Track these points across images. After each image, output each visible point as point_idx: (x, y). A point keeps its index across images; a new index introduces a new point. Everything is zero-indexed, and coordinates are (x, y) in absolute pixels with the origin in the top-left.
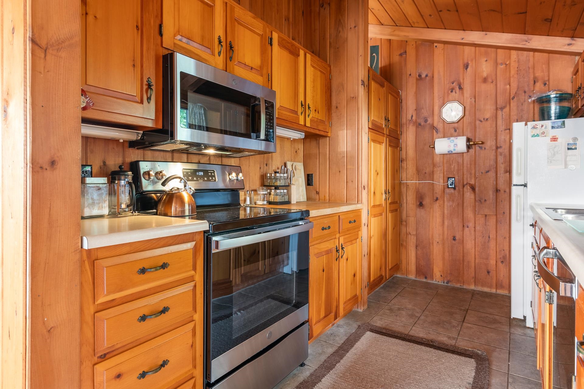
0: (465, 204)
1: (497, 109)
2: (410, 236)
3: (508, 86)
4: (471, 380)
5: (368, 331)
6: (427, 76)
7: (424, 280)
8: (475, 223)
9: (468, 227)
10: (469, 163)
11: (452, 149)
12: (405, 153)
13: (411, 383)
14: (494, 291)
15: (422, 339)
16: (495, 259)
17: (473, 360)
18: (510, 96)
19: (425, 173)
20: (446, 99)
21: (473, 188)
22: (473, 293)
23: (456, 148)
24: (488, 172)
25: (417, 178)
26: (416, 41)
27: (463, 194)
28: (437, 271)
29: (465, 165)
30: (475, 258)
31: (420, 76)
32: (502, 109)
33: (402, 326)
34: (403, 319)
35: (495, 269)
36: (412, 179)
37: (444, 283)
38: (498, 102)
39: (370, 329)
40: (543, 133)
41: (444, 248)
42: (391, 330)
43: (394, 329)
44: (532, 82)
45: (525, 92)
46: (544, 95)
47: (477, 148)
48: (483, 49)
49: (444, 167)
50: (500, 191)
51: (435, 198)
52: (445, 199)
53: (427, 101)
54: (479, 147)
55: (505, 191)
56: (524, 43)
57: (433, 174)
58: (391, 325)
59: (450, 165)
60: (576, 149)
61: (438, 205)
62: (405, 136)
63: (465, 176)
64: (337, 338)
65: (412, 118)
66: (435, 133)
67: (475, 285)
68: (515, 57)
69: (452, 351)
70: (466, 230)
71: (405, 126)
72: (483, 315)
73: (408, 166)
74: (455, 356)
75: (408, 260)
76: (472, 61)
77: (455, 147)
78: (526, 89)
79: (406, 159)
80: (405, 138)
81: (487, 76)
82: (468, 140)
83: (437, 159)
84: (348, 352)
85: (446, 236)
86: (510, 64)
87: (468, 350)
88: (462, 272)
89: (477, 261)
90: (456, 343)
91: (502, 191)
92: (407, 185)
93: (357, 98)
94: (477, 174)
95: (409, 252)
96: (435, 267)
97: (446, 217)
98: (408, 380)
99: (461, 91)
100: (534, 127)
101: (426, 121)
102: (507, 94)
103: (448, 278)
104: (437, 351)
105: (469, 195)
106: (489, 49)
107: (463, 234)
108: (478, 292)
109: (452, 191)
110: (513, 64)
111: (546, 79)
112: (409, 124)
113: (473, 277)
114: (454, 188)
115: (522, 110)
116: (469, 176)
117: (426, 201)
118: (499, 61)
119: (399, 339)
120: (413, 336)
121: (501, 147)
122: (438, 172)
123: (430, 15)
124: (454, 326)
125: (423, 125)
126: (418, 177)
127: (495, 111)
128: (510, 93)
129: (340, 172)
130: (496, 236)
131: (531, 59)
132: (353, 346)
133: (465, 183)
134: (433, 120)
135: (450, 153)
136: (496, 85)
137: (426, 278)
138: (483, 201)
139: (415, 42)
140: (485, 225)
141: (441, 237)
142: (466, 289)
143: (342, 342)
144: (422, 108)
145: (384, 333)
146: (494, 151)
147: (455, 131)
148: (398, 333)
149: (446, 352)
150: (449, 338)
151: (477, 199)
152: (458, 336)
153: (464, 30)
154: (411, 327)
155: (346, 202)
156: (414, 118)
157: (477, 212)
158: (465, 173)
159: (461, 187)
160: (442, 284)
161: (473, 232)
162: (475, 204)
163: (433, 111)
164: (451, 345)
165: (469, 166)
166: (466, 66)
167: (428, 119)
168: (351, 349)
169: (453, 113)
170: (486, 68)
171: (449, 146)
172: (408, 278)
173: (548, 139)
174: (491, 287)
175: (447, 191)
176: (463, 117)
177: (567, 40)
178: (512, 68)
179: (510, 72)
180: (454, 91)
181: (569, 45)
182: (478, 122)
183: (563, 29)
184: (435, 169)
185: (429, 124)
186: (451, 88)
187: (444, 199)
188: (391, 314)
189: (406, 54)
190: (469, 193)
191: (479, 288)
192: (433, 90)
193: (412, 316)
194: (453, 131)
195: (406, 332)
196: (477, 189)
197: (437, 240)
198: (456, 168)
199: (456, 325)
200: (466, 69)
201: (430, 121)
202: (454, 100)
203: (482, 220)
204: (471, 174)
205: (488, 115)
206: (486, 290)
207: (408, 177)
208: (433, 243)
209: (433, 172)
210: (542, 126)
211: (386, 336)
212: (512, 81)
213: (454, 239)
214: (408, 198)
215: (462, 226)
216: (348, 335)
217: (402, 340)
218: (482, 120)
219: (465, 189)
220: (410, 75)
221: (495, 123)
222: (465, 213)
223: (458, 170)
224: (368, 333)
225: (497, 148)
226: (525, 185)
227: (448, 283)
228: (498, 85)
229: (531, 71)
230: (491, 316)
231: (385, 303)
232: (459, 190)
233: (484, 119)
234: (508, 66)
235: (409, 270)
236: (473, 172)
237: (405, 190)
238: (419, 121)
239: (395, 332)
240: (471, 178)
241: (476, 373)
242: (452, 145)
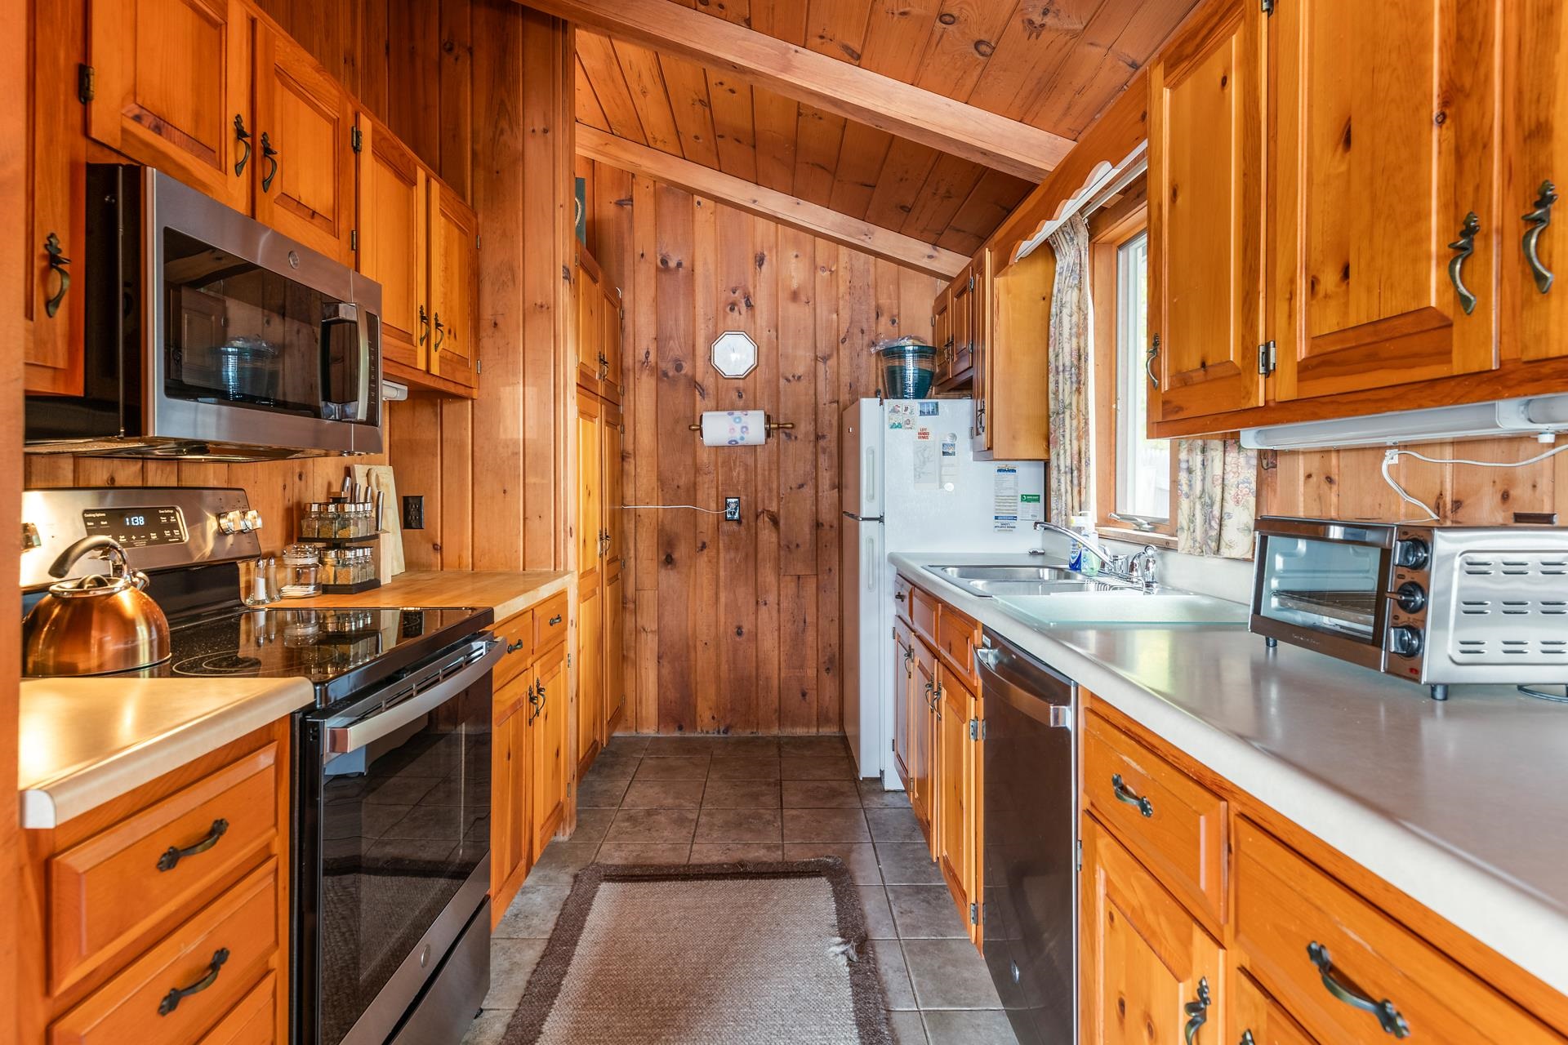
0: (760, 556)
1: (816, 358)
2: (643, 635)
3: (835, 316)
4: (833, 919)
5: (601, 881)
6: (679, 265)
7: (677, 734)
8: (779, 595)
9: (766, 604)
10: (767, 468)
11: (737, 436)
12: (631, 439)
13: (734, 963)
14: (813, 731)
15: (721, 865)
16: (815, 665)
17: (824, 879)
18: (838, 335)
19: (678, 487)
20: (721, 325)
21: (775, 521)
22: (779, 743)
23: (745, 436)
24: (801, 486)
25: (660, 498)
26: (656, 179)
27: (756, 533)
28: (704, 712)
29: (759, 471)
30: (780, 669)
31: (664, 262)
32: (825, 359)
33: (670, 849)
34: (666, 833)
35: (815, 687)
36: (648, 500)
37: (719, 732)
38: (818, 345)
39: (605, 876)
40: (908, 422)
41: (718, 656)
42: (652, 866)
43: (656, 862)
44: (874, 315)
45: (862, 332)
46: (896, 344)
47: (782, 436)
48: (790, 231)
49: (718, 474)
50: (822, 525)
51: (700, 545)
52: (721, 545)
53: (682, 322)
54: (786, 433)
55: (831, 527)
56: (863, 237)
57: (695, 490)
58: (645, 855)
59: (731, 469)
60: (954, 454)
61: (706, 559)
62: (632, 398)
63: (760, 495)
64: (536, 921)
65: (647, 358)
66: (698, 397)
67: (780, 725)
68: (846, 259)
69: (784, 872)
70: (763, 609)
71: (631, 374)
72: (810, 785)
73: (638, 470)
74: (793, 881)
75: (641, 693)
76: (770, 250)
77: (743, 432)
78: (865, 327)
79: (635, 453)
80: (632, 404)
81: (798, 288)
82: (768, 419)
83: (704, 457)
84: (575, 944)
85: (722, 629)
86: (837, 271)
87: (810, 862)
88: (755, 702)
89: (782, 675)
90: (784, 854)
91: (827, 527)
92: (637, 516)
93: (552, 309)
94: (782, 491)
95: (643, 674)
96: (699, 699)
97: (721, 584)
98: (727, 958)
99: (750, 312)
100: (894, 411)
101: (679, 368)
102: (834, 332)
103: (728, 721)
104: (757, 882)
105: (767, 536)
106: (802, 234)
107: (756, 619)
108: (785, 740)
109: (735, 527)
110: (841, 273)
111: (895, 312)
112: (641, 370)
113: (776, 710)
114: (739, 521)
115: (858, 367)
116: (767, 494)
117: (681, 552)
118: (820, 262)
119: (676, 880)
120: (701, 866)
121: (823, 437)
122: (706, 486)
123: (697, 137)
124: (768, 822)
125: (673, 377)
126: (663, 496)
127: (813, 363)
128: (838, 331)
129: (505, 492)
130: (817, 618)
131: (872, 270)
132: (581, 928)
133: (760, 510)
134: (694, 367)
135: (733, 446)
136: (815, 309)
137: (680, 728)
138: (793, 547)
139: (652, 183)
140: (798, 597)
141: (713, 629)
142: (762, 738)
143: (551, 925)
144: (671, 338)
145: (638, 876)
146: (812, 444)
147: (740, 397)
148: (669, 867)
149: (774, 878)
150: (768, 848)
151: (782, 543)
152: (783, 840)
153: (757, 184)
154: (689, 847)
155: (524, 570)
156: (652, 358)
157: (782, 570)
158: (759, 488)
159: (752, 518)
160: (716, 735)
161: (775, 614)
162: (779, 555)
163: (694, 346)
164: (778, 863)
165: (767, 473)
166: (760, 261)
167: (684, 364)
168: (579, 935)
169: (734, 357)
170: (795, 272)
171: (732, 430)
172: (640, 735)
173: (915, 433)
174: (808, 725)
175: (725, 526)
176: (756, 368)
177: (926, 249)
178: (840, 282)
179: (838, 287)
180: (736, 308)
181: (930, 257)
182: (782, 382)
183: (925, 229)
184: (699, 479)
185: (686, 375)
186: (730, 301)
187: (718, 546)
188: (636, 829)
189: (632, 205)
190: (767, 531)
191: (788, 731)
192: (694, 300)
193: (681, 821)
194: (735, 395)
195: (684, 861)
196: (782, 522)
197: (705, 638)
198: (742, 477)
199: (771, 818)
200: (760, 265)
201: (687, 368)
202: (737, 330)
203: (790, 587)
204: (770, 490)
205: (801, 370)
206: (800, 731)
207: (639, 496)
208: (695, 647)
209: (695, 484)
210: (906, 409)
211: (646, 881)
212: (841, 307)
213: (739, 633)
214: (638, 545)
215: (754, 603)
216: (559, 905)
217: (682, 880)
218: (791, 378)
219: (760, 523)
220: (642, 255)
221: (813, 385)
222: (759, 575)
223: (746, 482)
224: (605, 888)
225: (818, 438)
226: (881, 519)
227: (726, 732)
228: (818, 311)
229: (872, 291)
230: (824, 785)
231: (613, 806)
232: (748, 523)
233: (794, 376)
234: (834, 275)
235: (641, 717)
236: (775, 486)
237: (633, 527)
238: (663, 366)
239: (660, 867)
240: (770, 499)
241: (836, 902)
242: (738, 427)
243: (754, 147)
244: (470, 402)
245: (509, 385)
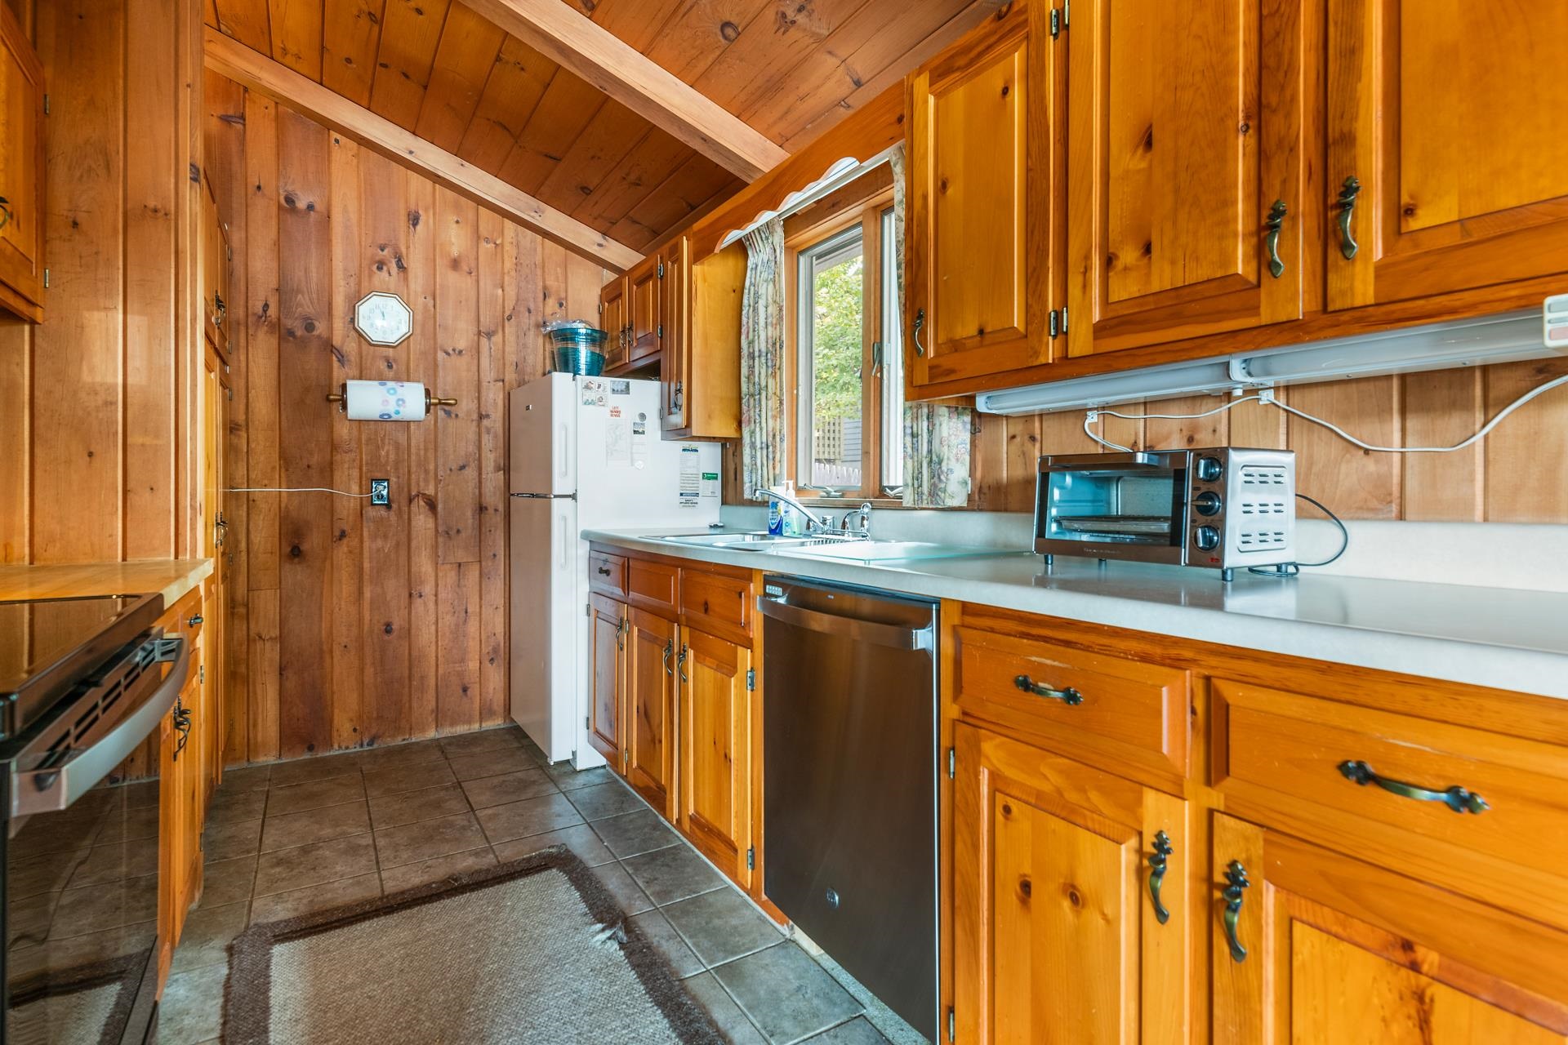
0: (414, 544)
1: (479, 333)
2: (259, 645)
3: (500, 291)
4: (582, 907)
5: (272, 944)
6: (310, 207)
7: (307, 756)
8: (437, 585)
9: (421, 596)
10: (422, 447)
11: (391, 409)
12: (242, 407)
13: (491, 987)
14: (475, 727)
15: (428, 886)
16: (477, 657)
17: (554, 870)
18: (504, 312)
19: (309, 466)
20: (365, 284)
21: (432, 505)
22: (440, 745)
23: (401, 409)
24: (462, 468)
25: (284, 479)
26: (279, 100)
27: (409, 519)
28: (343, 724)
29: (413, 450)
30: (437, 665)
31: (290, 200)
32: (489, 335)
33: (352, 885)
34: (338, 868)
35: (478, 680)
36: (266, 482)
37: (362, 746)
38: (482, 319)
39: (274, 936)
40: (601, 399)
41: (362, 659)
42: (337, 909)
43: (340, 902)
44: (541, 296)
45: (529, 311)
46: (569, 326)
47: (441, 414)
48: (449, 193)
49: (361, 453)
50: (486, 508)
51: (337, 533)
52: (366, 534)
53: (314, 274)
54: (445, 411)
55: (496, 510)
56: (533, 214)
57: (332, 471)
58: (321, 898)
59: (378, 447)
60: (643, 433)
61: (346, 549)
62: (243, 358)
63: (413, 476)
64: (188, 1021)
65: (265, 311)
66: (336, 364)
67: (437, 727)
68: (512, 234)
69: (508, 875)
70: (418, 602)
71: (243, 329)
72: (496, 781)
73: (253, 445)
74: (521, 882)
75: (255, 714)
76: (426, 210)
77: (398, 405)
78: (532, 307)
79: (247, 425)
80: (243, 364)
81: (459, 256)
82: (428, 393)
83: (343, 431)
84: (266, 1031)
85: (366, 628)
86: (502, 244)
87: (531, 858)
88: (407, 705)
89: (441, 671)
90: (496, 857)
91: (491, 510)
92: (250, 501)
94: (440, 473)
95: (259, 692)
96: (336, 711)
97: (366, 577)
98: (482, 984)
99: (402, 274)
100: (587, 387)
101: (310, 327)
102: (499, 307)
103: (374, 731)
104: (480, 893)
105: (422, 522)
106: (463, 200)
107: (410, 613)
108: (446, 741)
109: (383, 512)
110: (507, 247)
111: (563, 295)
112: (257, 326)
113: (433, 711)
114: (388, 506)
115: (525, 346)
116: (422, 476)
117: (313, 542)
118: (483, 231)
119: (378, 916)
120: (403, 893)
121: (488, 416)
122: (346, 466)
123: (349, 60)
124: (464, 828)
125: (301, 337)
126: (288, 477)
127: (476, 338)
128: (504, 307)
129: (90, 454)
130: (481, 607)
131: (539, 249)
132: (266, 1010)
133: (413, 494)
134: (331, 329)
135: (385, 420)
136: (478, 281)
137: (311, 748)
138: (453, 533)
139: (273, 104)
140: (459, 586)
141: (355, 631)
142: (417, 743)
143: (215, 1020)
144: (299, 291)
145: (322, 925)
146: (475, 423)
147: (390, 367)
148: (361, 904)
149: (498, 883)
150: (476, 854)
151: (440, 530)
152: (489, 842)
153: (414, 133)
154: (376, 876)
155: (124, 559)
156: (272, 311)
157: (441, 558)
158: (413, 469)
159: (404, 502)
160: (358, 749)
161: (431, 605)
162: (437, 542)
163: (330, 304)
164: (495, 867)
165: (422, 453)
166: (414, 220)
167: (317, 324)
168: (266, 1018)
169: (379, 322)
170: (456, 239)
171: (386, 402)
172: (255, 765)
173: (607, 411)
174: (469, 722)
175: (371, 512)
176: (409, 337)
177: (597, 237)
178: (506, 257)
179: (503, 262)
180: (385, 268)
181: (600, 245)
182: (441, 355)
183: (599, 215)
184: (338, 458)
185: (319, 337)
186: (377, 258)
187: (362, 535)
188: (294, 873)
189: (244, 125)
190: (422, 517)
191: (447, 731)
192: (330, 251)
193: (353, 850)
194: (383, 366)
195: (377, 893)
196: (440, 507)
197: (344, 641)
198: (392, 457)
199: (465, 823)
200: (415, 225)
201: (320, 328)
202: (385, 291)
203: (451, 576)
204: (426, 472)
205: (461, 344)
206: (461, 729)
207: (253, 476)
208: (331, 651)
209: (332, 463)
210: (599, 386)
211: (336, 928)
212: (506, 283)
213: (388, 629)
214: (252, 536)
215: (407, 595)
216: (218, 990)
217: (386, 914)
218: (451, 352)
219: (414, 507)
220: (259, 188)
221: (476, 361)
222: (413, 564)
223: (397, 463)
224: (279, 951)
225: (481, 417)
226: (574, 497)
227: (371, 743)
228: (482, 284)
229: (539, 272)
230: (511, 778)
231: (248, 852)
232: (399, 508)
233: (454, 350)
234: (499, 249)
235: (256, 743)
236: (432, 467)
237: (245, 514)
238: (289, 323)
239: (347, 907)
240: (426, 481)
241: (578, 889)
242: (392, 399)
243: (425, 87)
244: (27, 328)
245: (98, 309)
